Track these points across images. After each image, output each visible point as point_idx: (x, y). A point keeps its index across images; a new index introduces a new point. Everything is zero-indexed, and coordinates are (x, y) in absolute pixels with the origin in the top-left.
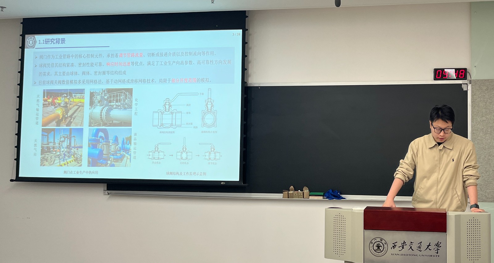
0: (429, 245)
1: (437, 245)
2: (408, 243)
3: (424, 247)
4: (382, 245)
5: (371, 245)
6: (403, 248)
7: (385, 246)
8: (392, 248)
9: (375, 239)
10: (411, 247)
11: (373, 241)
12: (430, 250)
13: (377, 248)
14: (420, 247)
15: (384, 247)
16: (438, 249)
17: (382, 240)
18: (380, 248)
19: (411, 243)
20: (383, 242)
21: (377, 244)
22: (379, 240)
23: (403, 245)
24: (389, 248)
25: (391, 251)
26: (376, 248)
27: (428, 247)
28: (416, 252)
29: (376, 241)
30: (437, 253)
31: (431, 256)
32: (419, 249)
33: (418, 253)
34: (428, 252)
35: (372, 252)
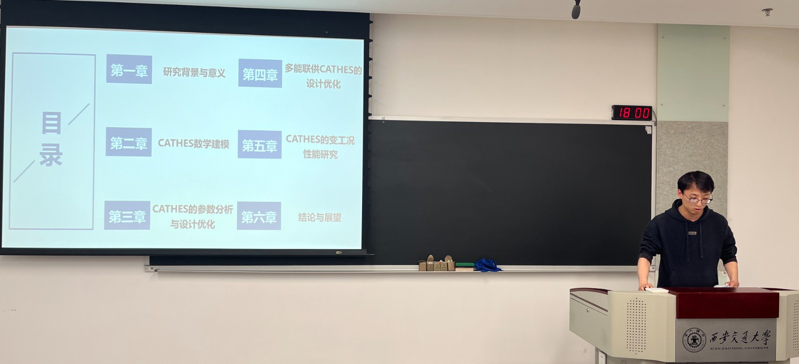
0: (756, 335)
1: (765, 335)
2: (731, 334)
3: (750, 337)
4: (698, 337)
5: (686, 338)
6: (725, 340)
7: (703, 338)
8: (712, 340)
9: (690, 330)
10: (734, 338)
11: (688, 333)
12: (758, 341)
13: (693, 341)
14: (745, 338)
15: (701, 340)
16: (767, 340)
17: (699, 331)
18: (697, 341)
19: (735, 333)
20: (700, 333)
21: (693, 337)
22: (695, 331)
23: (725, 337)
24: (708, 341)
25: (709, 344)
26: (691, 341)
27: (755, 338)
28: (741, 344)
29: (691, 332)
30: (766, 344)
31: (759, 348)
32: (744, 341)
33: (744, 345)
34: (756, 344)
35: (686, 346)
